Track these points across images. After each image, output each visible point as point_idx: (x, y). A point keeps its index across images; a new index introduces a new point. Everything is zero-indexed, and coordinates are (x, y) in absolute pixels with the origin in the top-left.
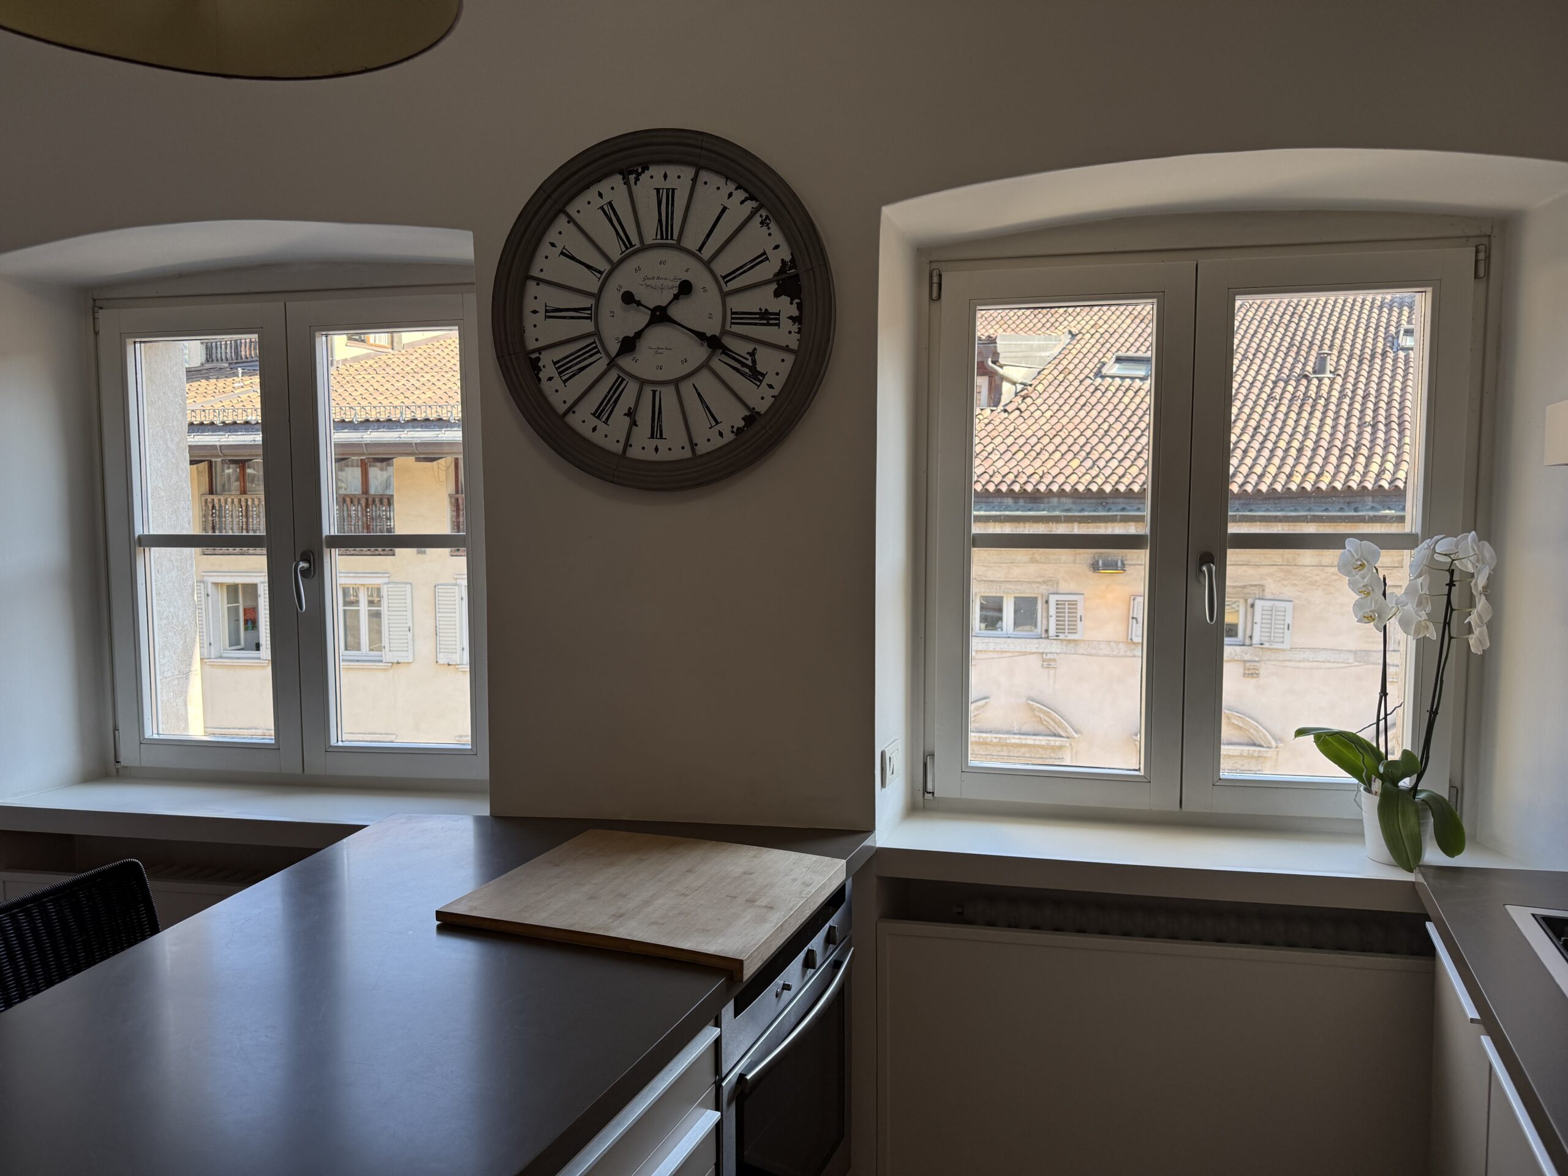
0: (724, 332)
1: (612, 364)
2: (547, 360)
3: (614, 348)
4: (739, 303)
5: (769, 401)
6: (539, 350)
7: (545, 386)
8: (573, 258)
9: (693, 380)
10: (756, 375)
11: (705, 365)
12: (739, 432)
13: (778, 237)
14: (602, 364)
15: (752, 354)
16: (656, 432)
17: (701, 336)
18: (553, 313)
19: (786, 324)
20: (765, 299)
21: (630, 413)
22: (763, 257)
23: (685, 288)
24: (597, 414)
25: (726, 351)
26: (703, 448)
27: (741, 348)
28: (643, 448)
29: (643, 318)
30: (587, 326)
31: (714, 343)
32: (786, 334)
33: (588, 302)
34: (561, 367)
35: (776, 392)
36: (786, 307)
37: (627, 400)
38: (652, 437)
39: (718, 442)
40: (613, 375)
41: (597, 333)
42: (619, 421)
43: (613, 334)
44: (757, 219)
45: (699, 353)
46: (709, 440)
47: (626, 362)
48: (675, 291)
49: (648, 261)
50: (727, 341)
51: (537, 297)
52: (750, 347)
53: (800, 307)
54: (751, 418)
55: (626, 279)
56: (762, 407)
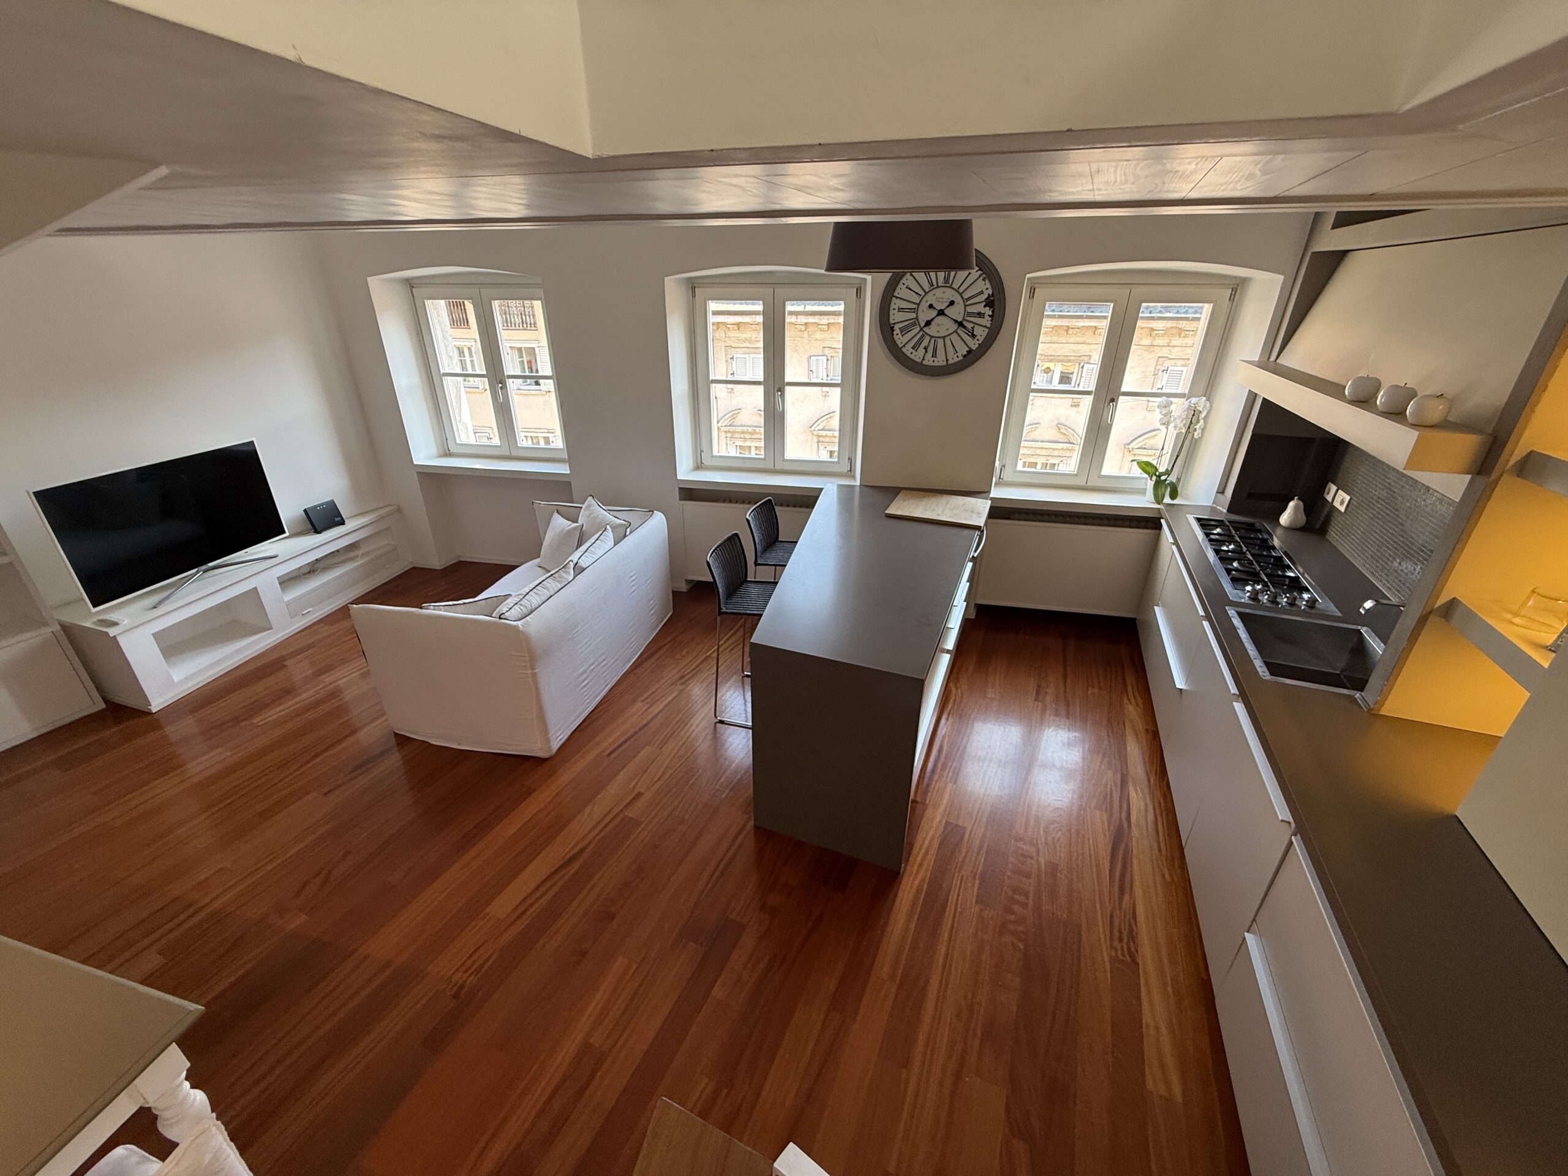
0: (964, 319)
1: (921, 329)
2: (897, 327)
3: (922, 324)
4: (970, 309)
5: (977, 346)
6: (894, 324)
7: (895, 336)
8: (910, 289)
9: (951, 337)
10: (973, 336)
11: (956, 331)
12: (965, 356)
13: (988, 285)
14: (918, 329)
15: (973, 328)
16: (934, 355)
17: (956, 321)
18: (900, 310)
19: (987, 317)
20: (980, 308)
21: (926, 348)
22: (982, 292)
23: (952, 303)
24: (913, 348)
25: (964, 327)
26: (951, 362)
27: (969, 326)
28: (929, 361)
29: (936, 313)
30: (913, 315)
31: (961, 324)
32: (986, 321)
33: (914, 306)
34: (902, 330)
35: (980, 342)
36: (988, 311)
37: (925, 343)
38: (933, 356)
39: (957, 360)
40: (921, 333)
41: (917, 318)
42: (921, 350)
43: (923, 318)
44: (982, 278)
45: (955, 327)
46: (953, 359)
47: (926, 329)
48: (948, 304)
49: (939, 292)
50: (965, 323)
51: (896, 304)
52: (972, 325)
53: (993, 312)
54: (970, 352)
55: (930, 299)
56: (974, 348)
